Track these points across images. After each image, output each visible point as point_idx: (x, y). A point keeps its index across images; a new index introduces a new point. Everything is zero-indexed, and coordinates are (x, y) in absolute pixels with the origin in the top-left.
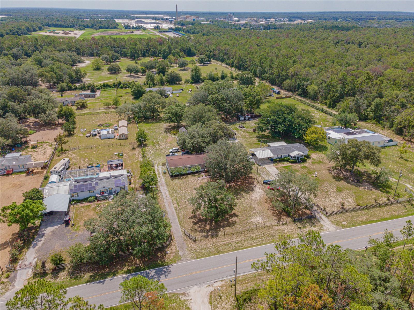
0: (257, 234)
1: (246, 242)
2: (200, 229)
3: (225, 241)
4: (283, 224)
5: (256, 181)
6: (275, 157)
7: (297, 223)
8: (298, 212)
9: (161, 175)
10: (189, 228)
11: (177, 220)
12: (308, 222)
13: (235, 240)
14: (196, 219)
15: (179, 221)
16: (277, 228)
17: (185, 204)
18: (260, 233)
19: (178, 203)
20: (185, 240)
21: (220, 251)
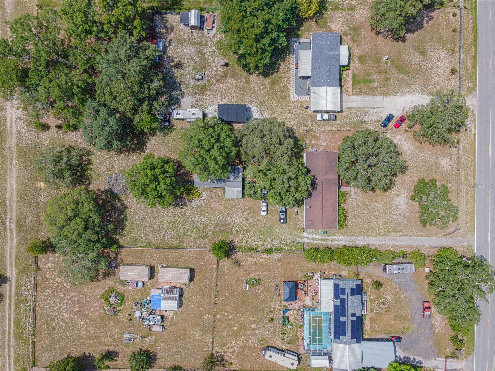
0: (463, 173)
3: (463, 204)
4: (458, 143)
11: (422, 238)
13: (464, 195)
15: (425, 236)
16: (461, 151)
19: (396, 231)
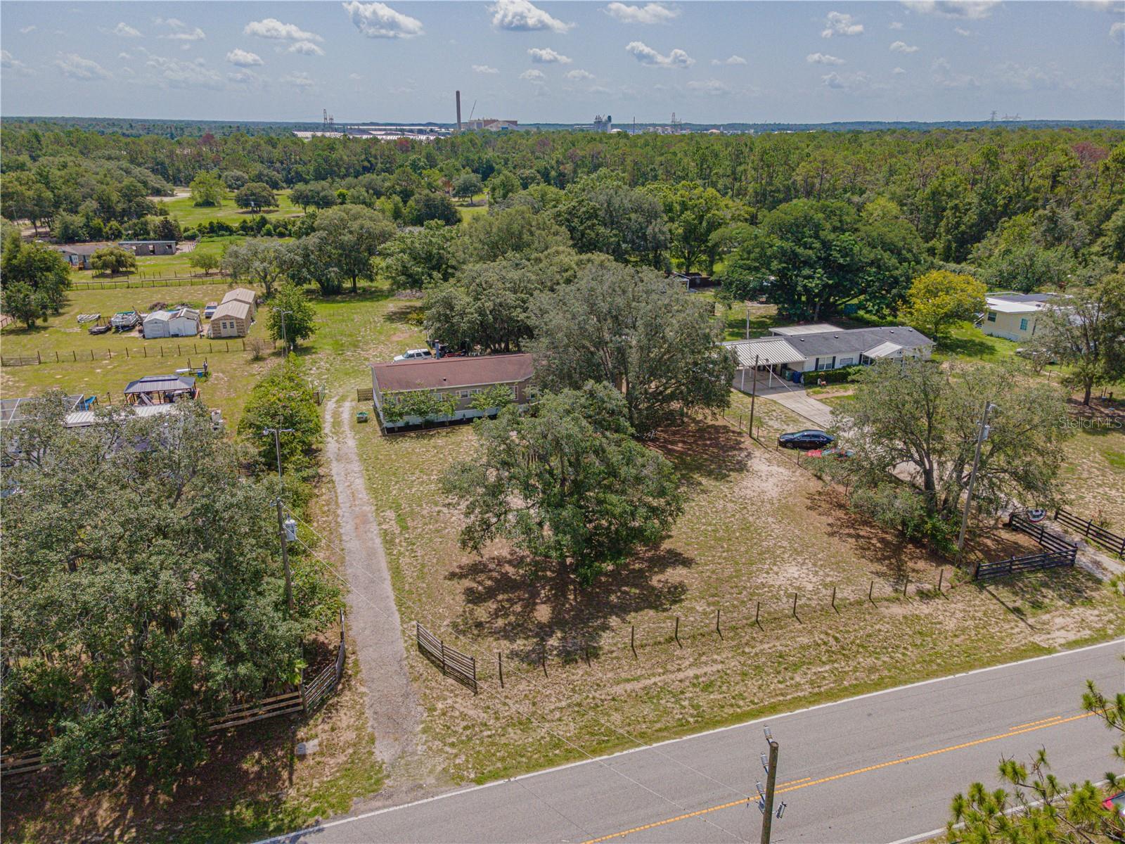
0: (805, 640)
1: (753, 685)
2: (500, 622)
3: (637, 679)
4: (924, 595)
5: (747, 442)
6: (809, 366)
7: (991, 588)
8: (980, 544)
9: (346, 428)
10: (442, 617)
12: (1045, 585)
13: (691, 673)
14: (481, 577)
15: (398, 589)
16: (897, 610)
17: (437, 522)
18: (818, 637)
19: (401, 519)
20: (416, 680)
21: (611, 732)
